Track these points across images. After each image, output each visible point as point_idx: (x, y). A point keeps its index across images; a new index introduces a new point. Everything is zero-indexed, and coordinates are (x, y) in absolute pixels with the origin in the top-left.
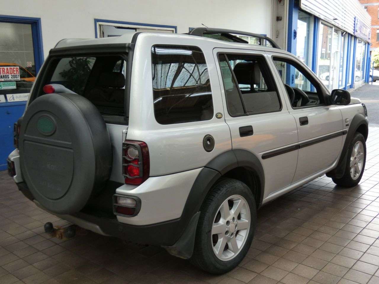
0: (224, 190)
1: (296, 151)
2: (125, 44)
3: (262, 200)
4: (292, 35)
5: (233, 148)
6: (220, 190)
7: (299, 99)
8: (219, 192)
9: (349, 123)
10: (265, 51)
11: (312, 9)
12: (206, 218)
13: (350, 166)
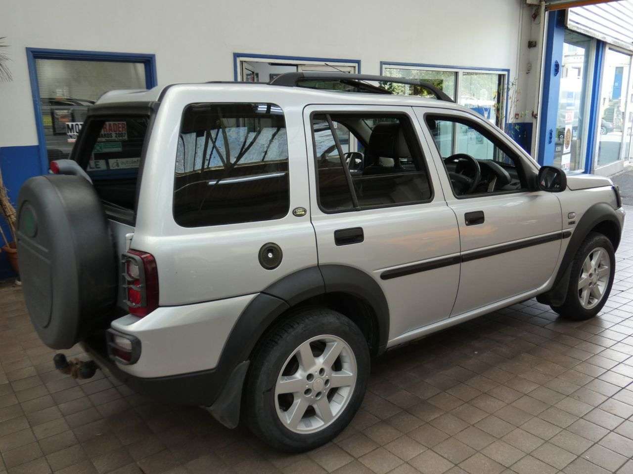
0: (299, 329)
1: (457, 266)
2: (147, 103)
3: (387, 342)
4: (552, 68)
5: (319, 263)
6: (292, 327)
7: (491, 180)
8: (291, 330)
9: (577, 219)
10: (412, 106)
11: (590, 28)
12: (264, 369)
13: (579, 288)
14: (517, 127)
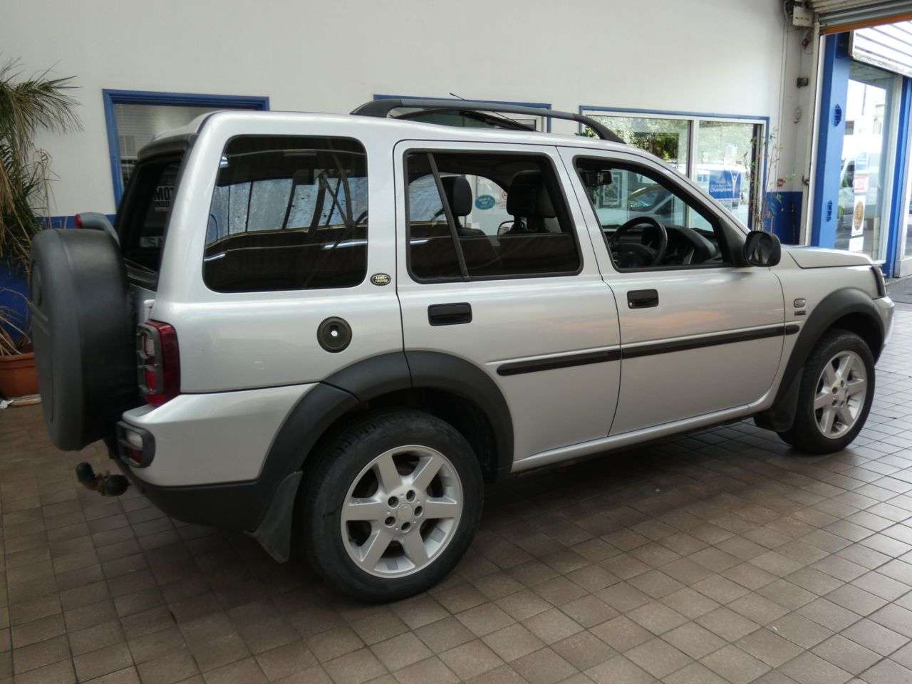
0: (375, 434)
1: (616, 364)
2: (185, 135)
3: (511, 463)
5: (406, 347)
6: (367, 432)
7: (687, 253)
8: (364, 435)
10: (556, 146)
11: (890, 59)
12: (325, 485)
13: (816, 407)
14: (778, 197)
